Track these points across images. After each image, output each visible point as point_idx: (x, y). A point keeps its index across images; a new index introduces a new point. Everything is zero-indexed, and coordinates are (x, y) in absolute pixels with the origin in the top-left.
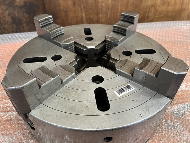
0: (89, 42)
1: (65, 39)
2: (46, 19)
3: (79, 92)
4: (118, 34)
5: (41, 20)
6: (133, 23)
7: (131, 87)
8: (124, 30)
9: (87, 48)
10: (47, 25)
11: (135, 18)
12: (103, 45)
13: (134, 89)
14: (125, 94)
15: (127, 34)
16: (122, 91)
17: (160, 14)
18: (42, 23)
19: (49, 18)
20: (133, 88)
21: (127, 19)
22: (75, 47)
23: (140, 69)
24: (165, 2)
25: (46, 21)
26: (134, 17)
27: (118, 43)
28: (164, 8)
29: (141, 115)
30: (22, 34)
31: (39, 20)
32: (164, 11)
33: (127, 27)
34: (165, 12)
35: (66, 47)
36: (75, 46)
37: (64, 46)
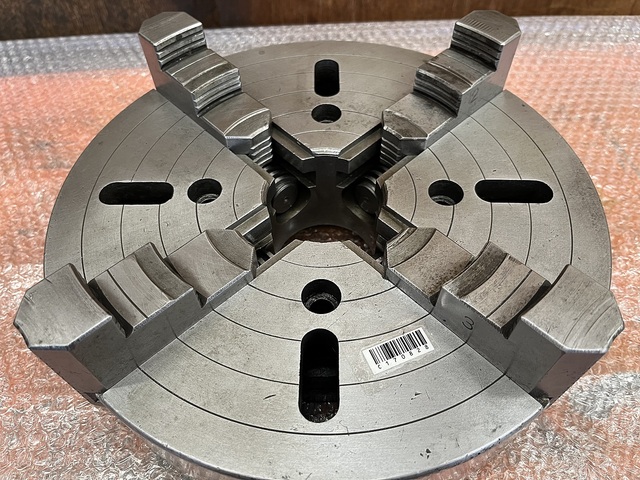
2: (179, 38)
5: (162, 41)
6: (493, 67)
7: (424, 342)
8: (451, 94)
9: (311, 153)
11: (503, 50)
13: (431, 348)
14: (397, 363)
15: (463, 108)
16: (389, 351)
18: (167, 52)
19: (192, 32)
20: (429, 344)
21: (474, 45)
23: (457, 295)
25: (182, 44)
26: (498, 45)
27: (422, 144)
29: (428, 451)
31: (156, 44)
33: (466, 83)
35: (240, 148)
37: (234, 143)
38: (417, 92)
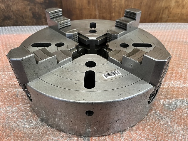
0: (92, 34)
1: (70, 30)
2: (56, 12)
3: (72, 72)
4: (120, 29)
5: (51, 12)
6: (135, 20)
7: (119, 73)
8: (125, 25)
9: (89, 39)
10: (57, 17)
11: (137, 15)
12: (104, 38)
13: (121, 74)
14: (112, 77)
15: (128, 28)
16: (109, 75)
17: (174, 16)
18: (52, 15)
19: (59, 11)
20: (120, 73)
21: (130, 15)
22: (79, 38)
23: (127, 57)
24: (180, 4)
25: (56, 14)
26: (136, 13)
27: (118, 36)
28: (179, 11)
29: (121, 95)
30: (38, 27)
31: (50, 12)
32: (178, 14)
33: (128, 22)
34: (180, 14)
35: (70, 37)
36: (78, 36)
37: (69, 36)
38: (116, 26)
